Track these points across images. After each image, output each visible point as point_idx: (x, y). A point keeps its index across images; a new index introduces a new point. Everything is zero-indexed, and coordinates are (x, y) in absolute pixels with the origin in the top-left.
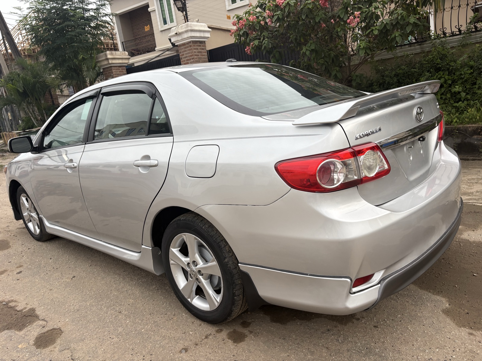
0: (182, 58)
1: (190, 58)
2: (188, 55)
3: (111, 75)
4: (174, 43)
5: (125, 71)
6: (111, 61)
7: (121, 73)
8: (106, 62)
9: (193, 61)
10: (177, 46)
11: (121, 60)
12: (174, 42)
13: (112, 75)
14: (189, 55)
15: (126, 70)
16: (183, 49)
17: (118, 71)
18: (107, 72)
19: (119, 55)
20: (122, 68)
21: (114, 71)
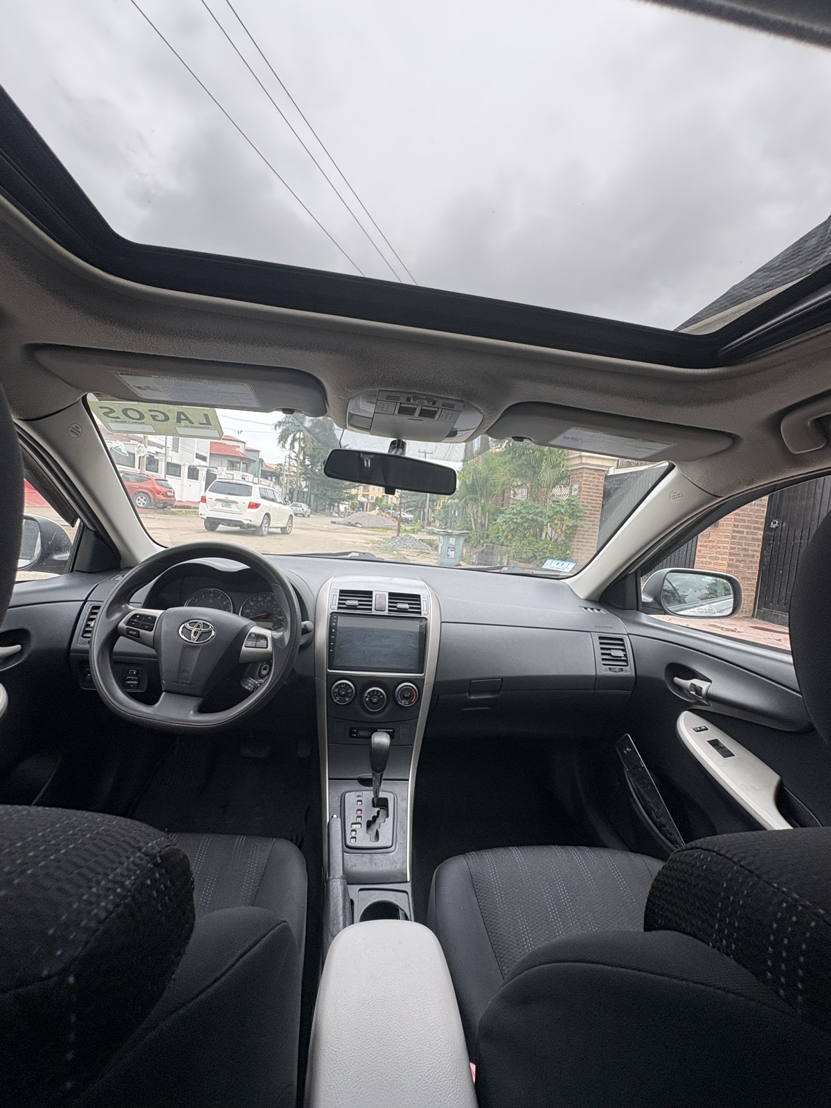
3: (578, 481)
5: (602, 479)
7: (595, 480)
13: (580, 480)
17: (591, 476)
18: (575, 476)
20: (598, 473)
21: (586, 475)
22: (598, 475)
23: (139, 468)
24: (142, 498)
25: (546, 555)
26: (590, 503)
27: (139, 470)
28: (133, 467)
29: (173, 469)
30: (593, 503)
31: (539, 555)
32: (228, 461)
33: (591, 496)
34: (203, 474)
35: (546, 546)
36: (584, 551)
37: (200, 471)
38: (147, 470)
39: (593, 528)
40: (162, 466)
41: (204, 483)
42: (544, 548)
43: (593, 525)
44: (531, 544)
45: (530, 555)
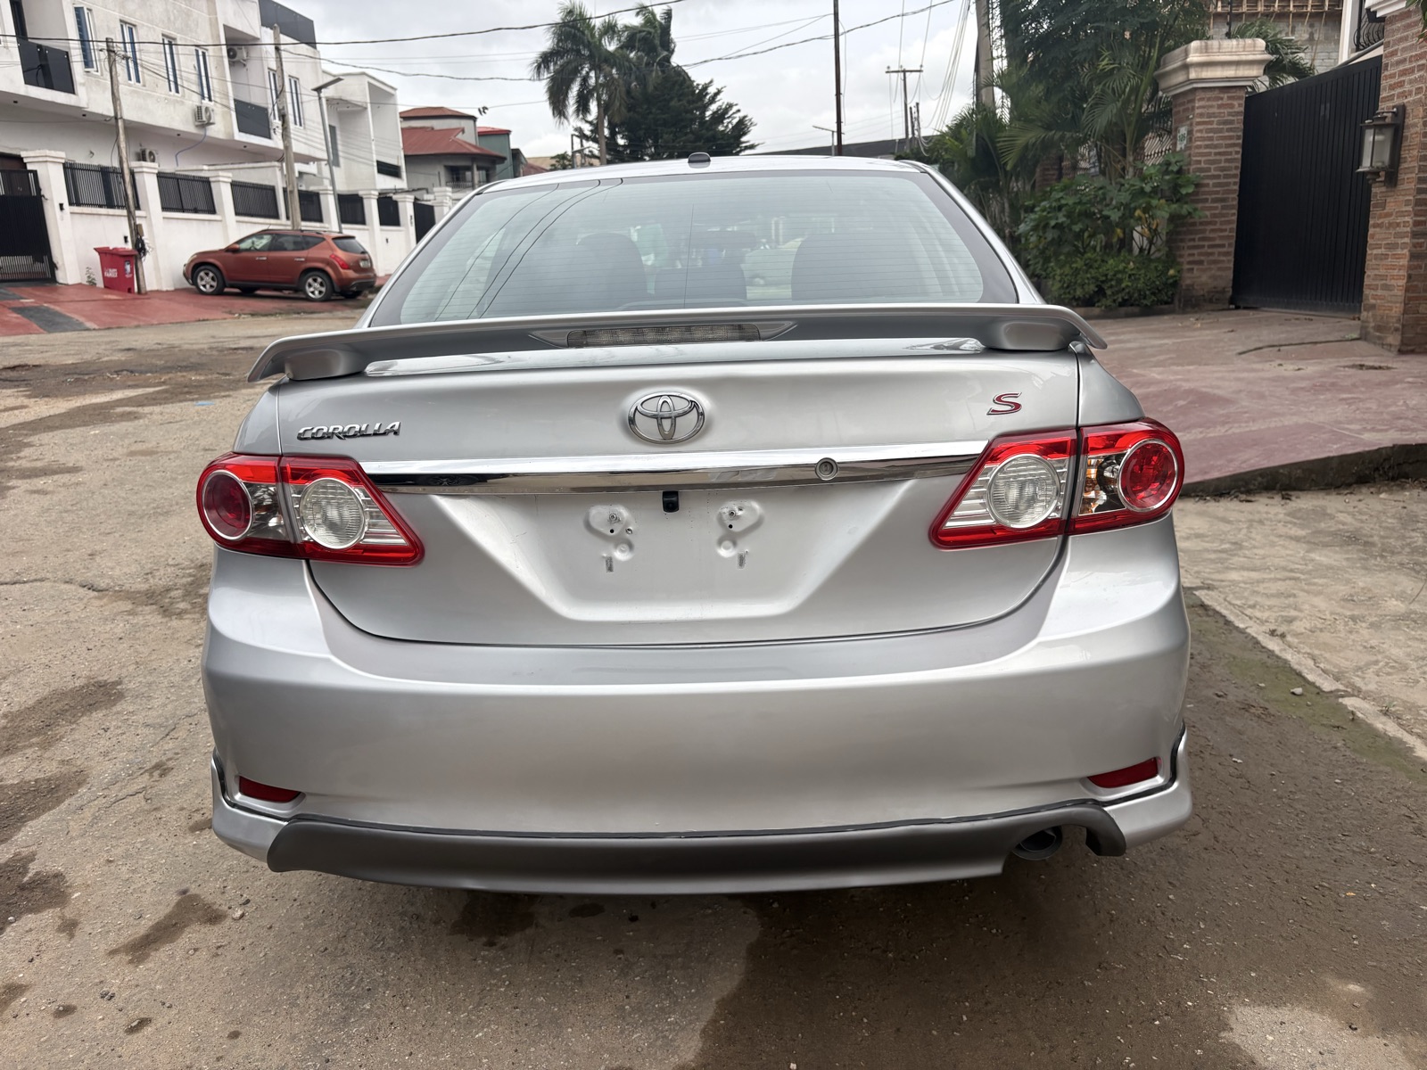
0: (1387, 65)
1: (1414, 64)
2: (1407, 55)
3: (1188, 118)
4: (1372, 10)
5: (1240, 105)
6: (1196, 71)
7: (1222, 111)
8: (1180, 78)
9: (1420, 77)
10: (1383, 19)
11: (1234, 68)
12: (1374, 6)
13: (1191, 116)
14: (1414, 54)
15: (1243, 102)
16: (1398, 30)
17: (1215, 103)
18: (1181, 108)
19: (1231, 53)
20: (1230, 95)
21: (1202, 103)
22: (1229, 98)
23: (288, 218)
24: (315, 280)
25: (1123, 285)
26: (1213, 162)
27: (289, 223)
28: (277, 216)
29: (351, 208)
30: (1220, 161)
31: (1111, 287)
32: (446, 167)
33: (1216, 147)
34: (407, 210)
35: (1121, 267)
36: (1206, 265)
37: (400, 205)
38: (304, 219)
39: (1223, 216)
40: (330, 206)
41: (412, 230)
42: (1119, 272)
43: (1223, 208)
44: (1091, 267)
45: (1092, 288)
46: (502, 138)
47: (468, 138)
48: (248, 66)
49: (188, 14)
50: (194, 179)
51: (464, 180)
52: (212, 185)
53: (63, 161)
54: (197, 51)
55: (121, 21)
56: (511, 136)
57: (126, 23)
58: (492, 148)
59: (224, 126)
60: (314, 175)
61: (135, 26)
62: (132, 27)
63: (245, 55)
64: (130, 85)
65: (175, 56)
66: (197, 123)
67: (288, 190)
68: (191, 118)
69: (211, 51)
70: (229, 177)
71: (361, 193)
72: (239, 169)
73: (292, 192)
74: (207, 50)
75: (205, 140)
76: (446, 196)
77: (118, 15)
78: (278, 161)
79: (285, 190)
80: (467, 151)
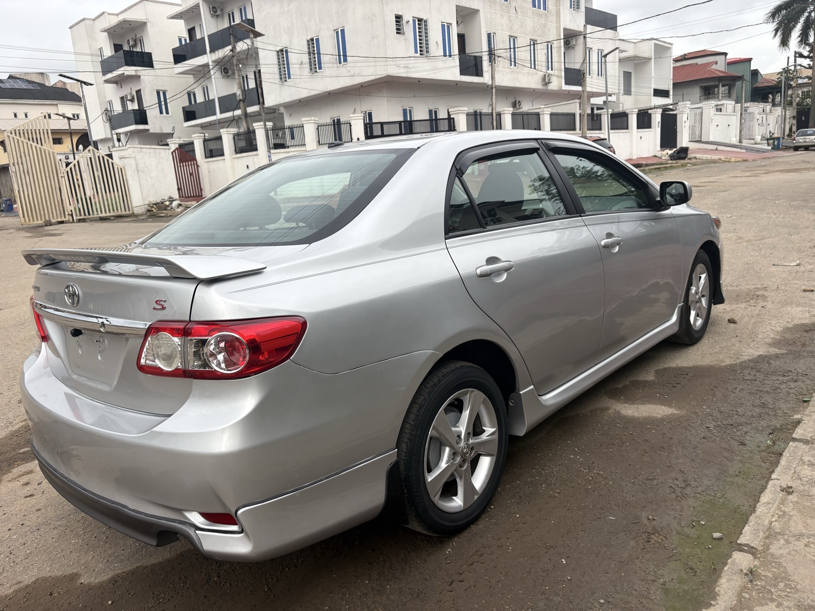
27: (580, 132)
28: (574, 129)
29: (619, 120)
32: (701, 87)
34: (657, 118)
37: (653, 116)
38: (589, 130)
40: (606, 121)
46: (746, 64)
47: (720, 66)
48: (575, 49)
49: (545, 26)
50: (532, 114)
51: (713, 93)
52: (541, 116)
53: (466, 112)
54: (548, 45)
55: (509, 36)
56: (752, 62)
57: (512, 37)
58: (735, 71)
59: (558, 83)
60: (614, 102)
61: (516, 37)
62: (515, 38)
63: (574, 43)
64: (511, 69)
65: (536, 51)
66: (543, 83)
67: (582, 114)
68: (540, 81)
69: (555, 45)
70: (549, 111)
71: (627, 111)
72: (559, 105)
73: (583, 115)
74: (553, 43)
75: (547, 91)
76: (686, 107)
77: (508, 33)
78: (578, 99)
79: (580, 115)
80: (717, 76)
